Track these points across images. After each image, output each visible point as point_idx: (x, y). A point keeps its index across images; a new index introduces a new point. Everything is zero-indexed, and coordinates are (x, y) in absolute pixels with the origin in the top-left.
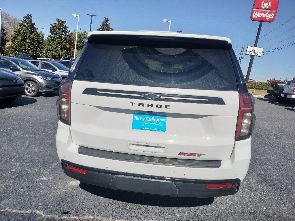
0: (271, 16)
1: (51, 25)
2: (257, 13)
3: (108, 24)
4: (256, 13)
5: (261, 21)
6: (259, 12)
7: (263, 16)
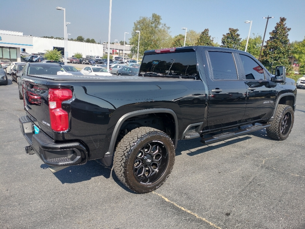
1: (224, 35)
3: (284, 24)
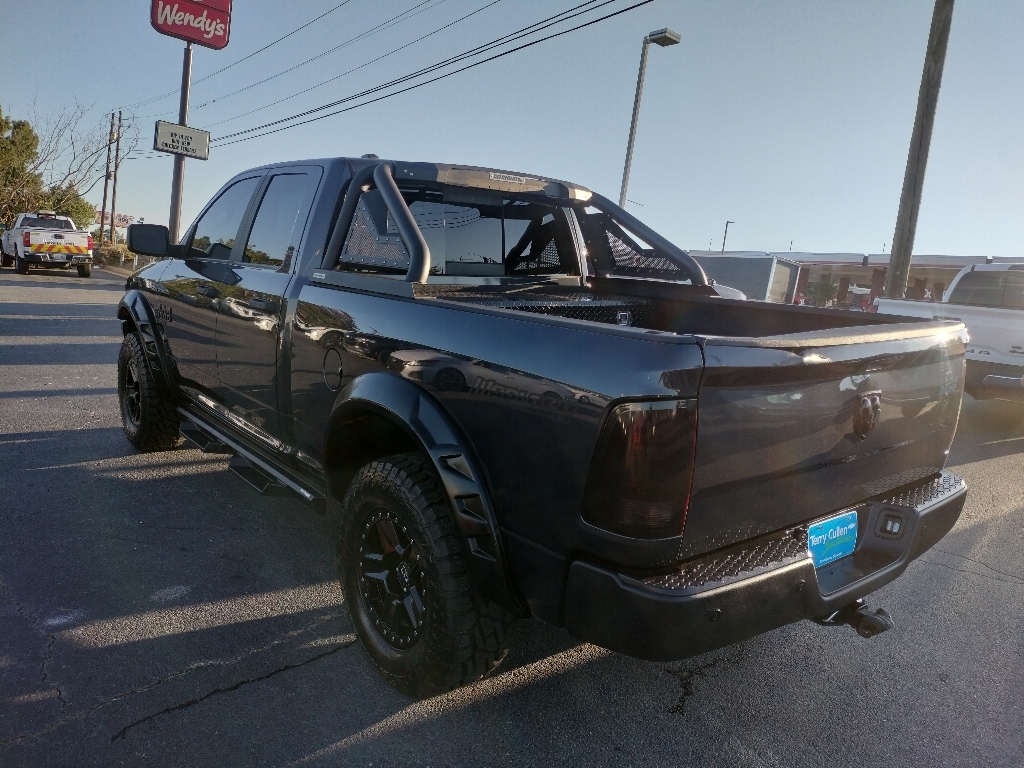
0: (215, 29)
2: (171, 10)
4: (168, 7)
5: (190, 41)
6: (176, 6)
7: (192, 24)
